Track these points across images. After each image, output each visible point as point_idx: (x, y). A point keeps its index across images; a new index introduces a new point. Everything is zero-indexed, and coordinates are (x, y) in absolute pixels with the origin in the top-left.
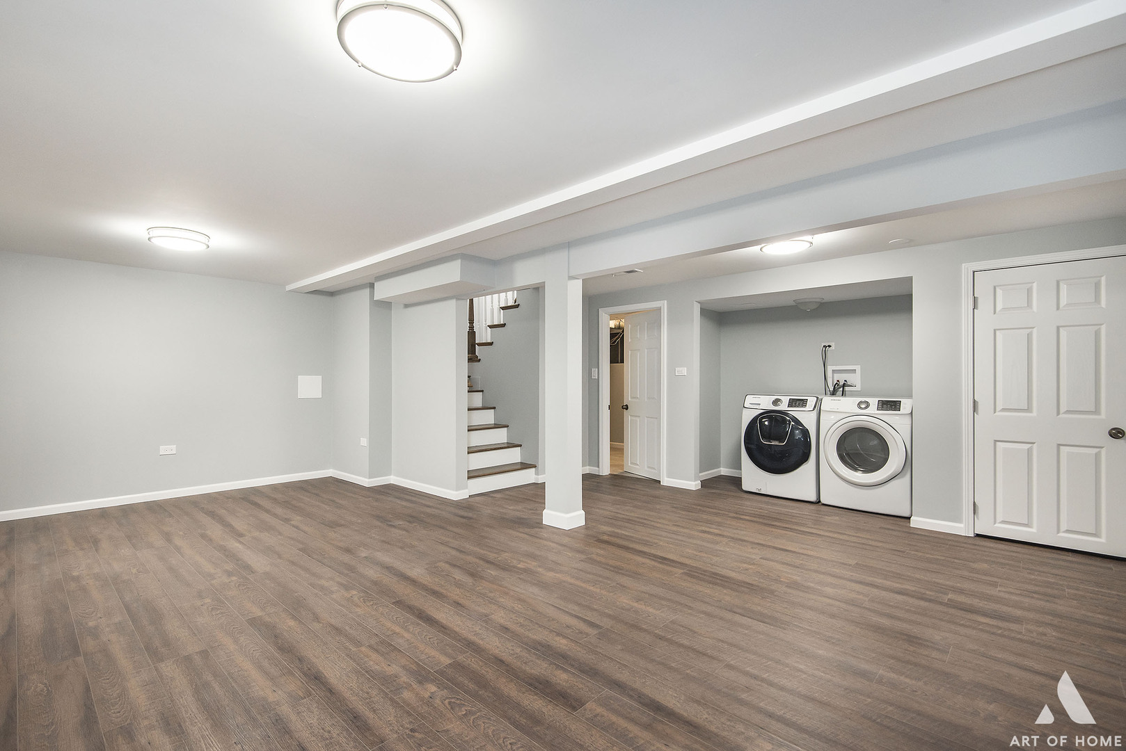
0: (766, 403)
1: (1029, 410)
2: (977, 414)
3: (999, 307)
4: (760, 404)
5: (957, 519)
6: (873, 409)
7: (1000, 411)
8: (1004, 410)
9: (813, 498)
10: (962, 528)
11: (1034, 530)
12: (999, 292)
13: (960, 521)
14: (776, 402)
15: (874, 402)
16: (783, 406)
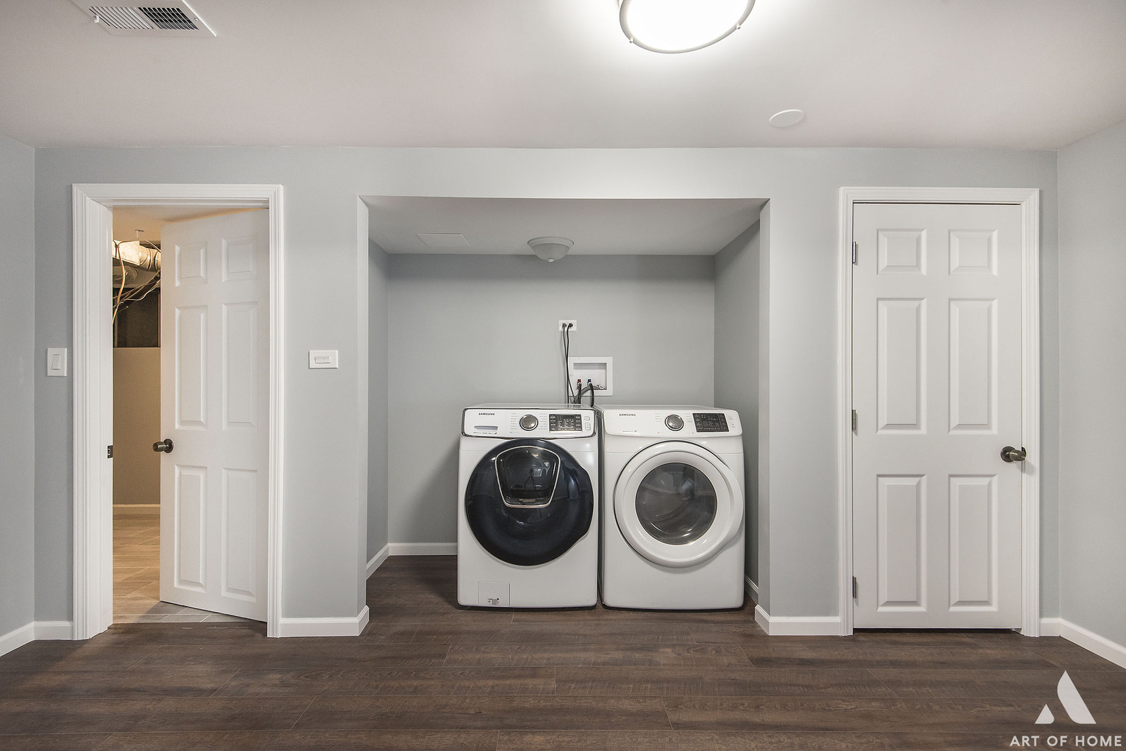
0: (507, 425)
1: (916, 426)
2: (856, 434)
3: (884, 262)
4: (496, 428)
5: (830, 610)
6: (689, 429)
7: (882, 429)
8: (889, 426)
9: (591, 600)
10: (836, 624)
11: (921, 609)
12: (883, 240)
13: (835, 614)
14: (526, 422)
15: (687, 415)
16: (542, 431)
